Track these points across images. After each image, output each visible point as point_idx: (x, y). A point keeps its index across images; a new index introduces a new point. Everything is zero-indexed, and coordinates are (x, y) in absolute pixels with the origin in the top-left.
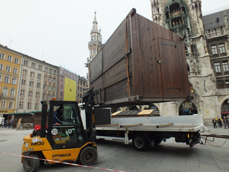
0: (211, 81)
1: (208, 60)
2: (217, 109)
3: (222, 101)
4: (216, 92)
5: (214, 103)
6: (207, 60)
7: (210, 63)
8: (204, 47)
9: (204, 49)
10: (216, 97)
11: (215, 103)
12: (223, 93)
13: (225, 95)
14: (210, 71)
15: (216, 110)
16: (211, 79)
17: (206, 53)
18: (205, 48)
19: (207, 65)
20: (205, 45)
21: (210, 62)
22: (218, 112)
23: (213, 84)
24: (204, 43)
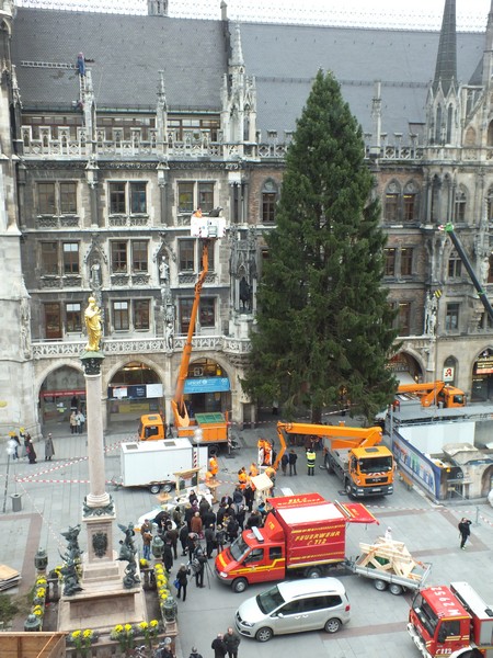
0: (16, 319)
1: (14, 248)
2: (27, 398)
3: (43, 375)
4: (26, 351)
5: (20, 383)
6: (9, 248)
7: (19, 261)
8: (7, 203)
9: (7, 209)
10: (27, 365)
11: (22, 385)
12: (48, 351)
13: (51, 359)
14: (15, 288)
15: (23, 402)
16: (16, 312)
17: (9, 224)
18: (9, 207)
19: (11, 265)
20: (11, 195)
21: (19, 256)
22: (27, 408)
23: (22, 327)
24: (8, 189)
